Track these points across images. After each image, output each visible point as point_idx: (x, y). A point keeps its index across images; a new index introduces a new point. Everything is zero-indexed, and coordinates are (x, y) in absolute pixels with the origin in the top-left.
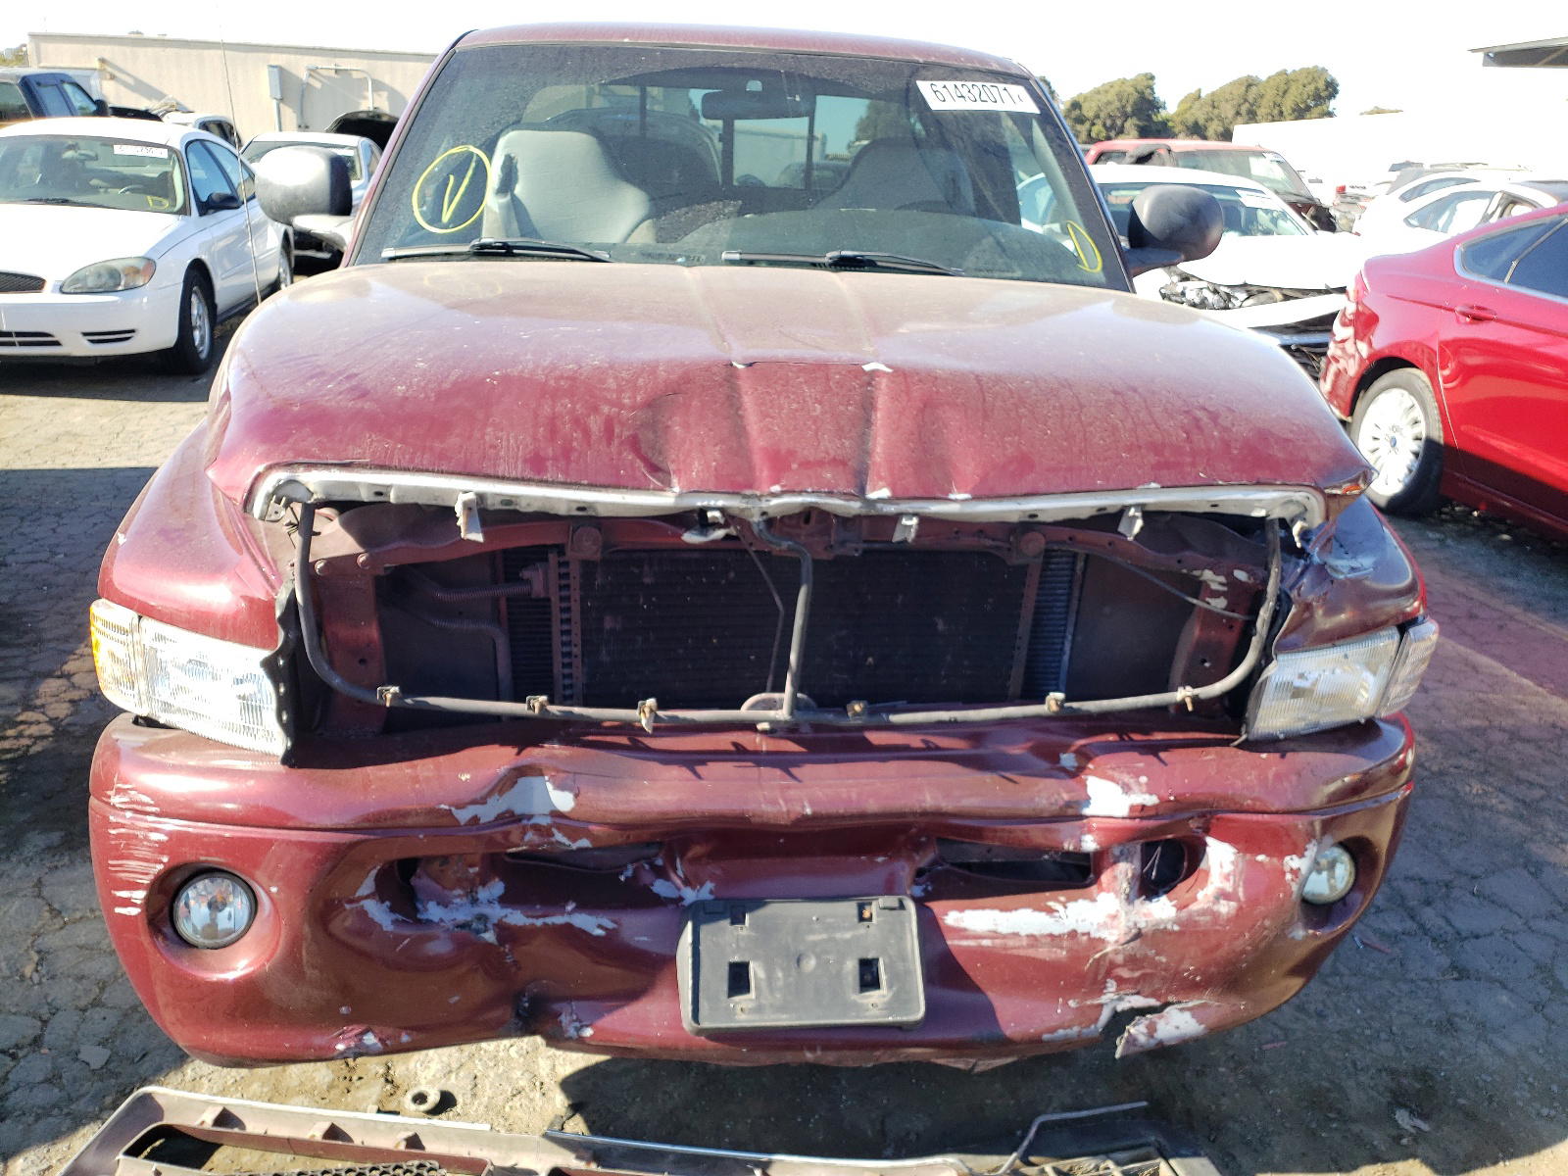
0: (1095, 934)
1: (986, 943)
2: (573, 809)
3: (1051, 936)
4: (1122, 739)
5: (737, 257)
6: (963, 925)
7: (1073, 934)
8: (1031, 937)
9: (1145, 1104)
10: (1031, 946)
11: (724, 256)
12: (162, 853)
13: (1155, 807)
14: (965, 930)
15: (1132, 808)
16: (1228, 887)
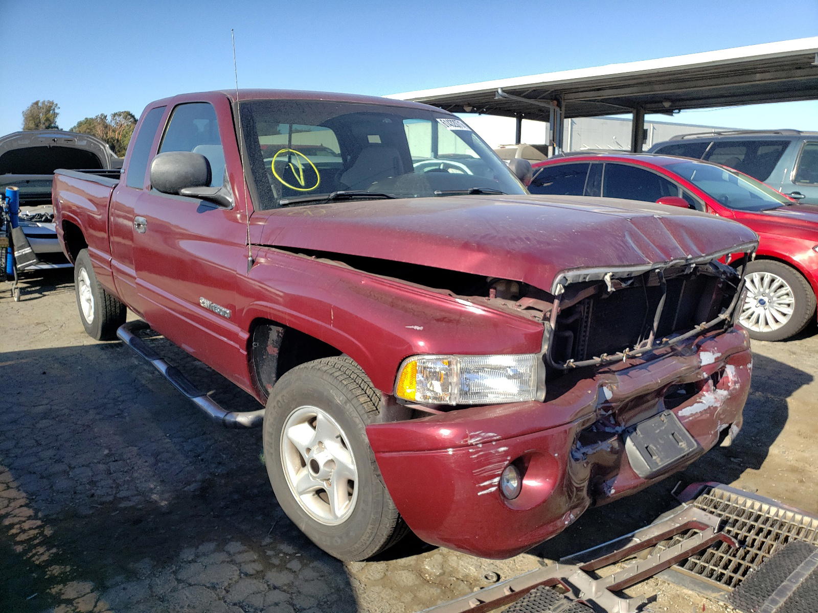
0: (714, 406)
1: (691, 418)
2: (612, 398)
3: (705, 410)
4: (705, 337)
5: (440, 193)
6: (684, 415)
7: (709, 407)
8: (700, 412)
9: (680, 482)
10: (701, 415)
11: (436, 193)
12: (507, 456)
13: (721, 356)
14: (684, 416)
15: (716, 359)
16: (736, 379)
